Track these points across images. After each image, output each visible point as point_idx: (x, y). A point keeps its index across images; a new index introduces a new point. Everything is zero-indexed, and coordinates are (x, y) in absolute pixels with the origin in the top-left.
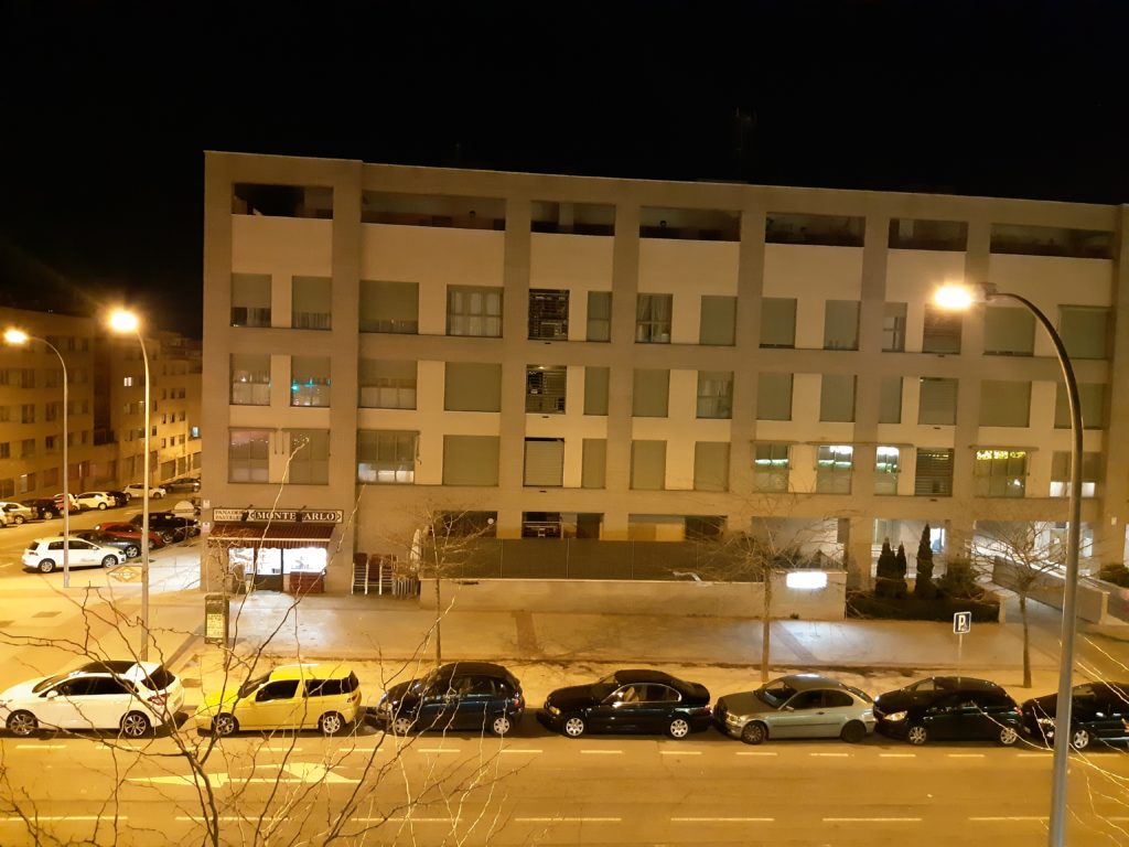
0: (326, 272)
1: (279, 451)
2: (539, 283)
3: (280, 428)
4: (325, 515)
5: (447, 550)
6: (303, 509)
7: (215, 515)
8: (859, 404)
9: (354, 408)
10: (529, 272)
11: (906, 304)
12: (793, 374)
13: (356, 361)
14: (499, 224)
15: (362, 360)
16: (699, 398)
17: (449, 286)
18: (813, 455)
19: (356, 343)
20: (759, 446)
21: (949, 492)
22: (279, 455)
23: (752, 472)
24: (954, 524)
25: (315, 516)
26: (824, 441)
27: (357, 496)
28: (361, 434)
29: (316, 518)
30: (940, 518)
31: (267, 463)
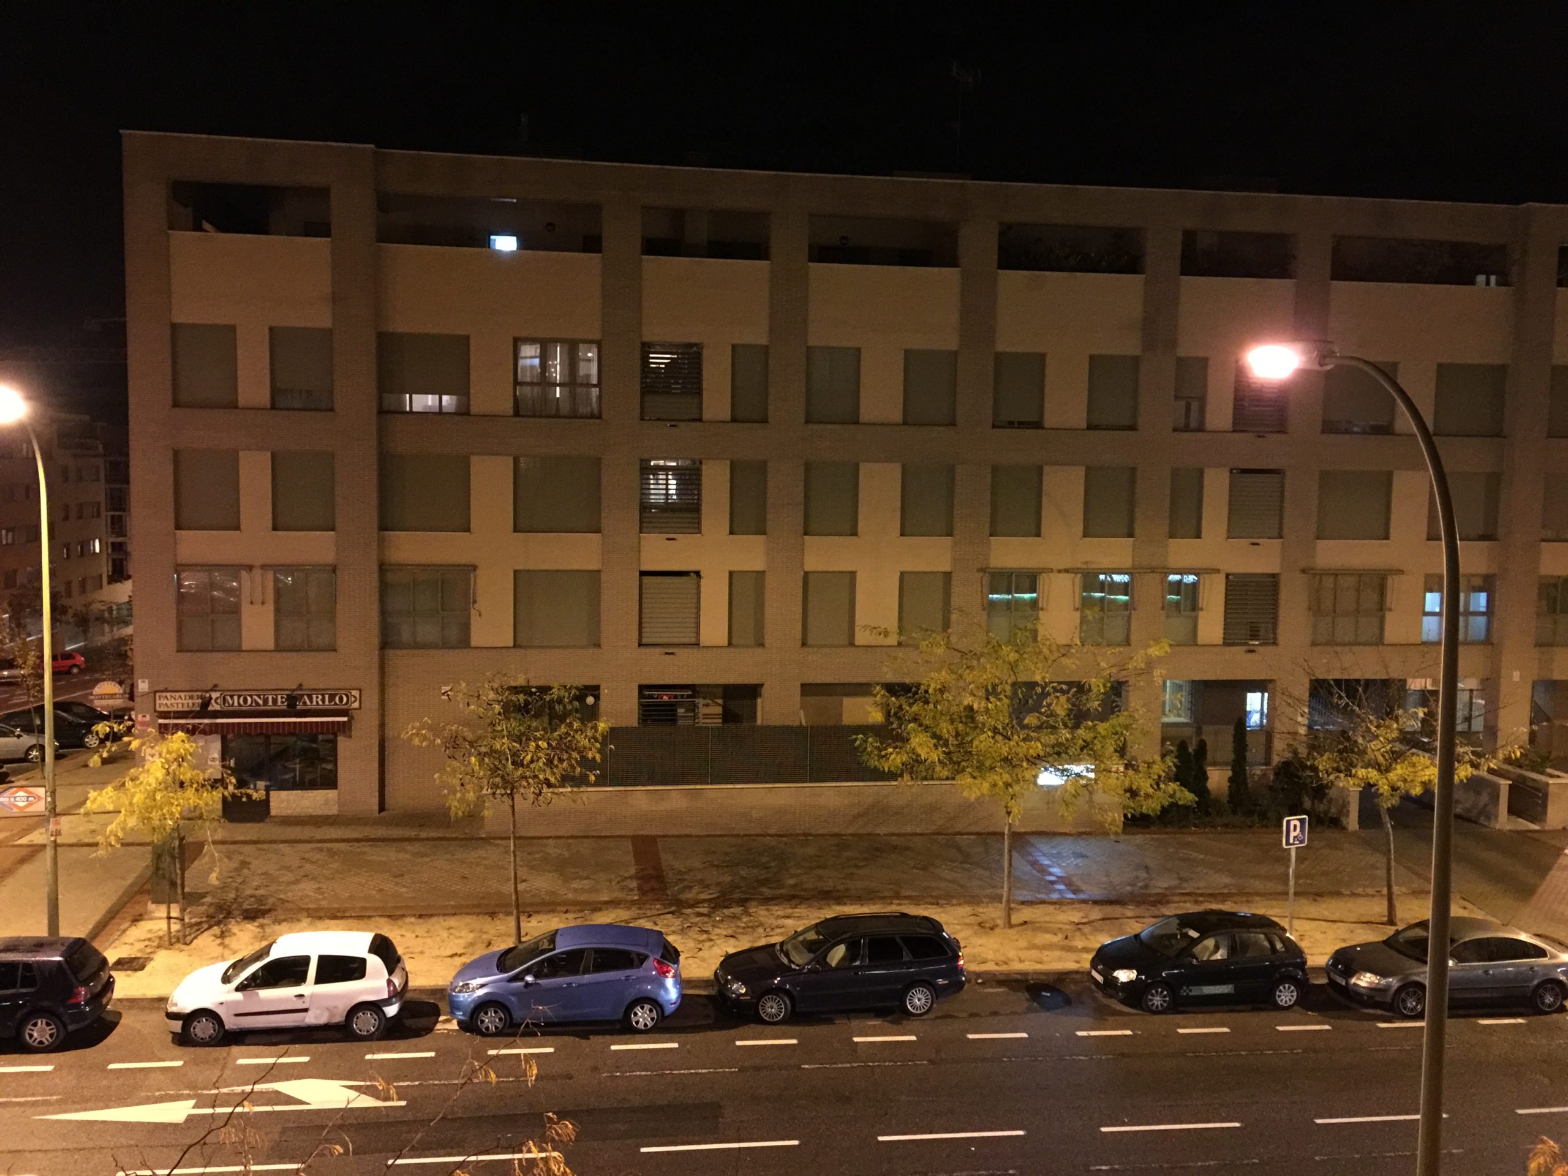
1: (258, 600)
2: (656, 332)
3: (258, 563)
6: (297, 689)
7: (158, 702)
8: (1140, 510)
9: (374, 530)
10: (640, 317)
11: (1207, 359)
12: (1042, 467)
13: (375, 458)
14: (591, 243)
15: (383, 456)
16: (903, 505)
17: (517, 340)
18: (1074, 588)
19: (373, 431)
20: (994, 576)
21: (1272, 637)
22: (257, 607)
23: (983, 616)
24: (1281, 686)
25: (317, 699)
26: (1088, 564)
27: (382, 667)
28: (385, 572)
29: (318, 702)
30: (1260, 677)
31: (239, 619)
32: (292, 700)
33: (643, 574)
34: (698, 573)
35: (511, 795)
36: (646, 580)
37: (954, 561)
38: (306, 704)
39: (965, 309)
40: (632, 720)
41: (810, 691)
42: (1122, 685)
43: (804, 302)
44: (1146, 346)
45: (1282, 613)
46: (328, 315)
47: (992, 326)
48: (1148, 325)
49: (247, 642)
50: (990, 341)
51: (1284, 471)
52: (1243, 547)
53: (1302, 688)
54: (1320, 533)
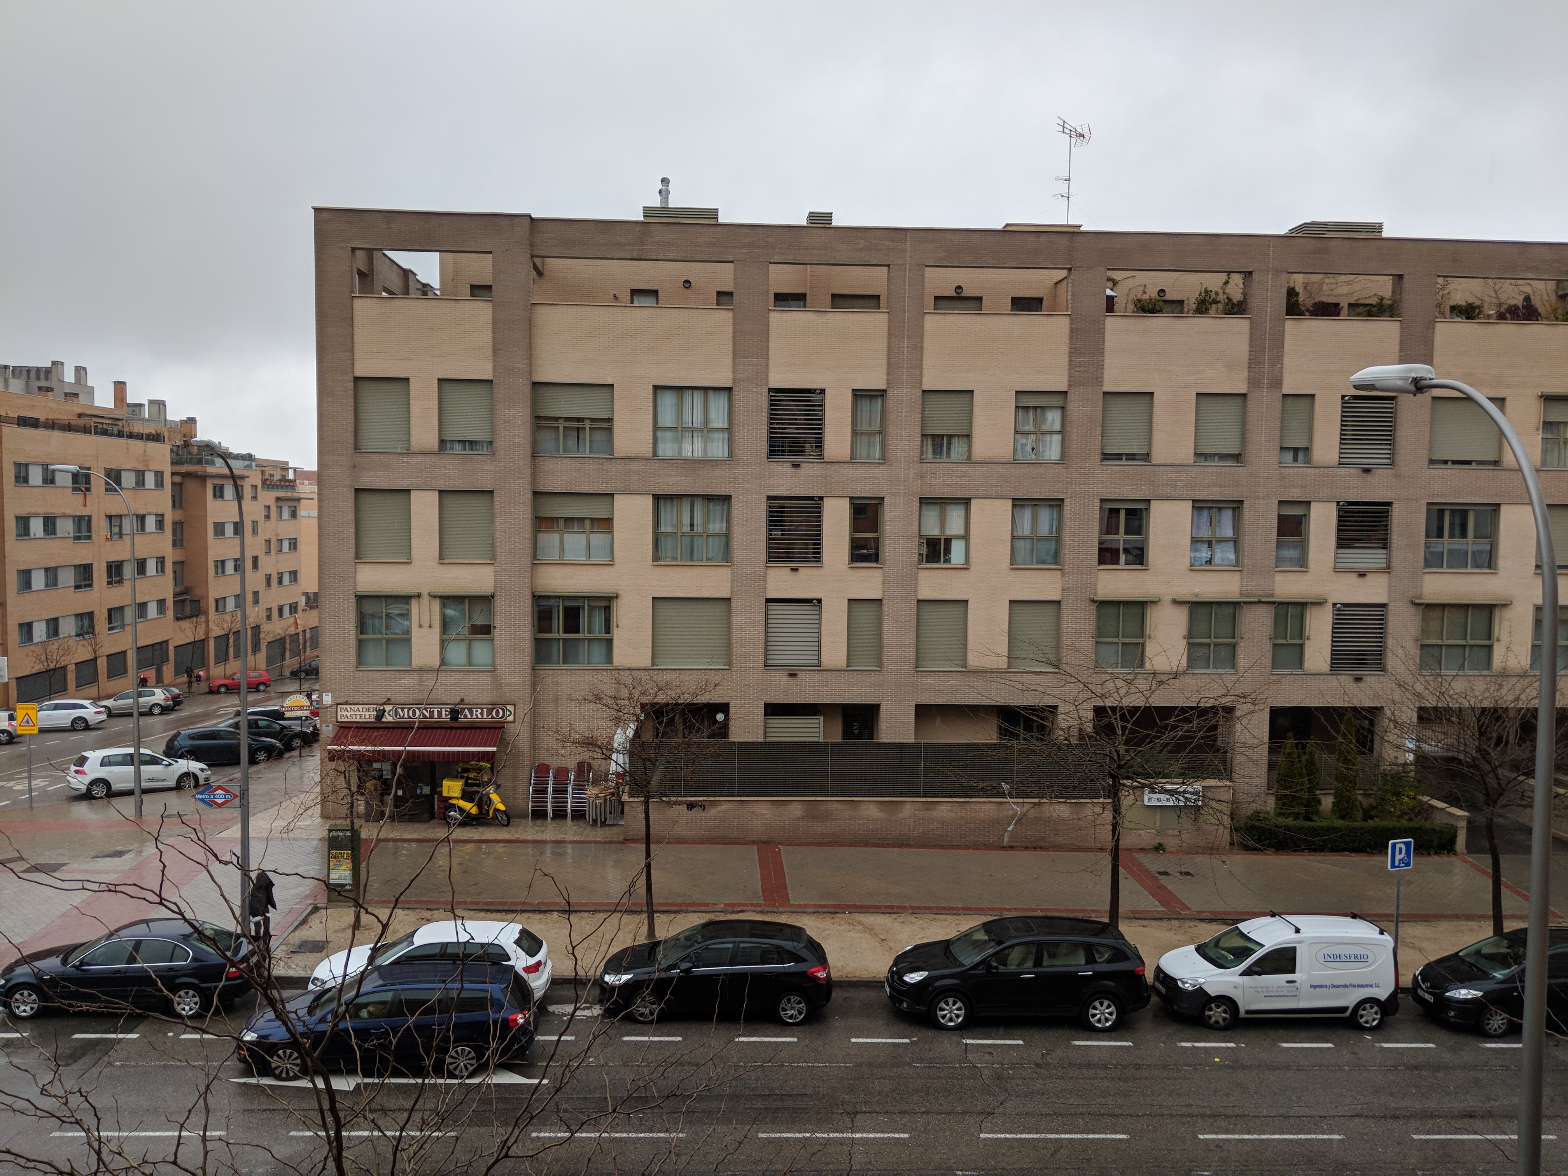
0: (484, 372)
1: (426, 625)
2: (781, 378)
3: (426, 594)
6: (459, 704)
7: (339, 713)
8: (1247, 541)
9: (527, 561)
10: (767, 365)
11: (1313, 396)
12: (1149, 501)
13: (529, 496)
14: (724, 297)
15: (536, 494)
16: (1013, 537)
17: (656, 388)
18: (1181, 616)
19: (527, 471)
20: (1102, 604)
21: (1380, 666)
22: (425, 630)
23: (1092, 643)
24: (1389, 713)
25: (477, 713)
26: (1197, 595)
27: (534, 685)
28: (537, 598)
29: (477, 715)
30: (1368, 704)
31: (409, 640)
32: (455, 714)
33: (769, 601)
34: (819, 601)
35: (647, 803)
36: (773, 607)
37: (1063, 590)
38: (467, 717)
39: (1074, 352)
40: (757, 734)
41: (924, 712)
42: (1229, 710)
43: (918, 348)
44: (1254, 383)
45: (1390, 642)
46: (489, 366)
47: (1101, 367)
48: (1254, 364)
49: (416, 662)
50: (1098, 380)
51: (1389, 504)
52: (1352, 578)
53: (1409, 715)
54: (1427, 564)
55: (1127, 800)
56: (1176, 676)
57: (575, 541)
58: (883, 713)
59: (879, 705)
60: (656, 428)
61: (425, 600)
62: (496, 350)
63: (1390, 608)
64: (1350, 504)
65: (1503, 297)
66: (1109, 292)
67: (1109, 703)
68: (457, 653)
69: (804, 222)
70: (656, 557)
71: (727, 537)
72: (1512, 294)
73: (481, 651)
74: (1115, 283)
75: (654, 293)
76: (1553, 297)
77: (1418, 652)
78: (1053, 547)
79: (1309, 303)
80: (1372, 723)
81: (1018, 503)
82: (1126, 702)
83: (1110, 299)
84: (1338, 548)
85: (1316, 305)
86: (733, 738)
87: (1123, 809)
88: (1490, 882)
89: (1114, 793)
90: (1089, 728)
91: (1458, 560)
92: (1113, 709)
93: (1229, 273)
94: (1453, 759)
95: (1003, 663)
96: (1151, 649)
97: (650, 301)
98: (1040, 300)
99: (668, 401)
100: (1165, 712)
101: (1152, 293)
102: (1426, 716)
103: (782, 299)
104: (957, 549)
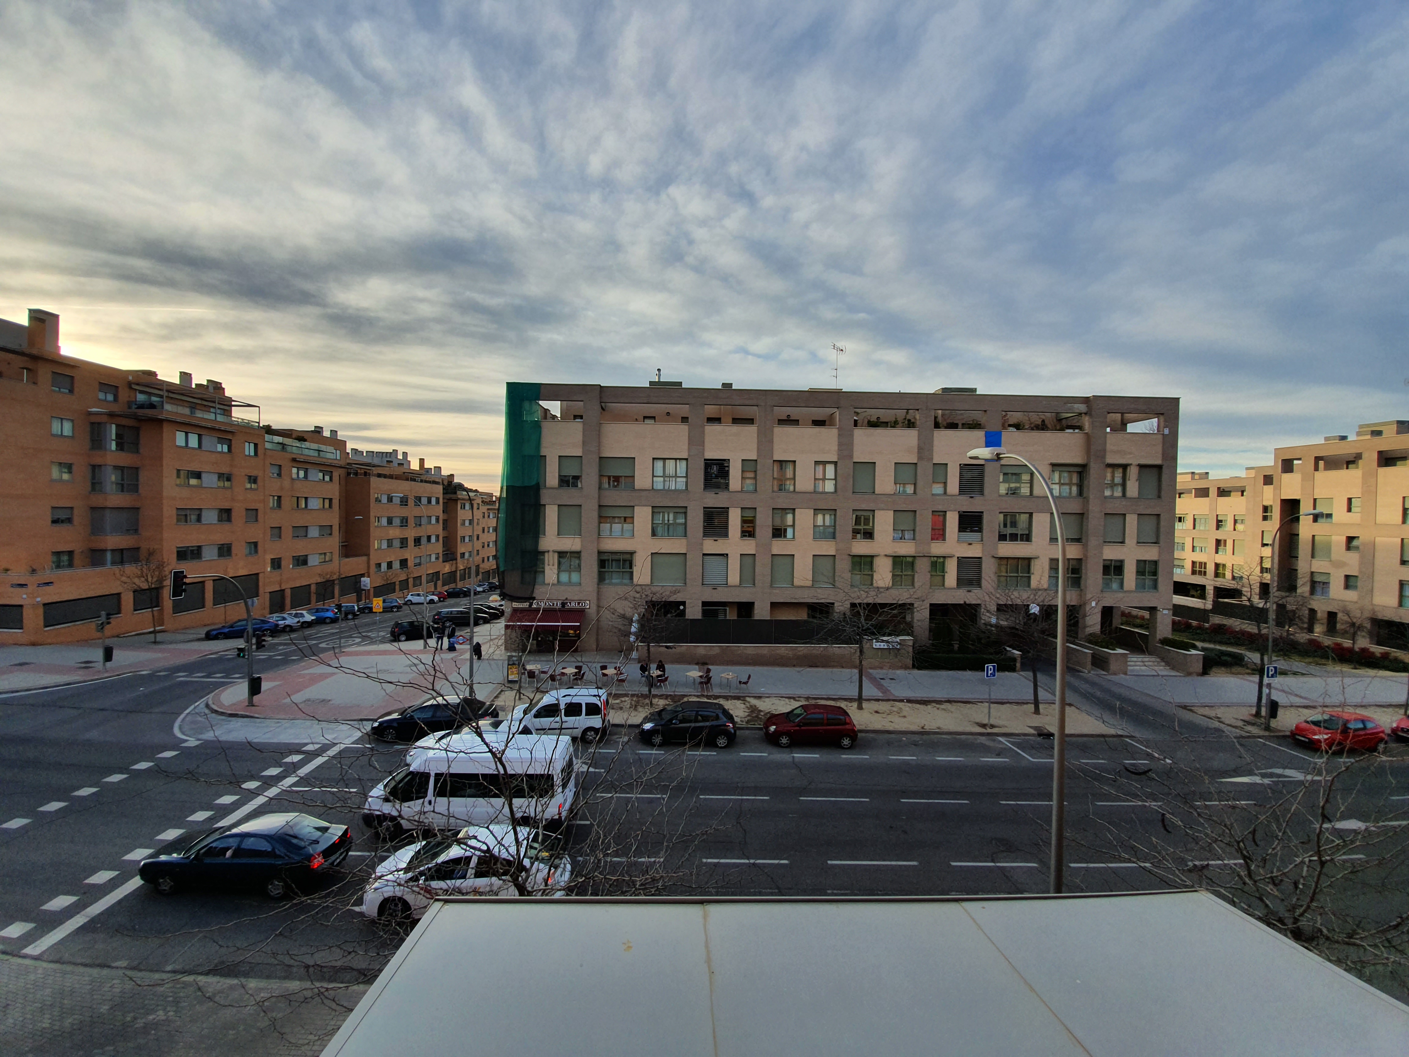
0: (579, 453)
1: (551, 563)
2: (710, 455)
3: (551, 549)
4: (579, 604)
5: (654, 625)
6: (565, 600)
8: (917, 529)
9: (596, 536)
10: (704, 449)
11: (947, 464)
12: (874, 511)
13: (597, 507)
14: (685, 420)
15: (600, 506)
16: (814, 526)
17: (654, 459)
18: (889, 562)
19: (597, 496)
20: (854, 556)
21: (979, 585)
22: (551, 567)
23: (850, 574)
24: (983, 606)
25: (573, 604)
26: (895, 552)
27: (598, 592)
28: (600, 553)
29: (573, 605)
30: (974, 602)
31: (544, 572)
32: (563, 604)
33: (704, 555)
34: (727, 555)
35: (649, 646)
36: (706, 557)
37: (837, 550)
38: (569, 606)
39: (840, 444)
40: (698, 616)
41: (774, 605)
42: (912, 604)
43: (771, 441)
44: (920, 458)
45: (983, 575)
46: (581, 450)
47: (852, 450)
48: (920, 449)
49: (546, 582)
50: (851, 456)
51: (982, 512)
52: (965, 545)
53: (993, 608)
54: (999, 540)
55: (866, 646)
56: (888, 589)
57: (617, 527)
58: (756, 604)
59: (753, 603)
60: (653, 476)
61: (551, 554)
62: (584, 443)
63: (984, 559)
64: (964, 512)
65: (1032, 421)
66: (855, 418)
67: (857, 601)
68: (564, 577)
69: (720, 387)
70: (654, 534)
71: (685, 524)
72: (1036, 419)
73: (575, 577)
74: (857, 414)
75: (654, 418)
76: (1055, 420)
77: (995, 579)
78: (832, 530)
79: (945, 423)
80: (976, 611)
81: (817, 511)
82: (865, 601)
83: (856, 421)
84: (959, 531)
85: (947, 424)
86: (687, 617)
87: (865, 650)
88: (1032, 685)
89: (859, 642)
90: (848, 613)
91: (1014, 537)
92: (860, 604)
93: (908, 410)
94: (1013, 628)
95: (810, 583)
96: (876, 577)
97: (652, 421)
98: (825, 421)
99: (659, 464)
100: (883, 605)
101: (874, 419)
102: (1001, 609)
103: (711, 420)
104: (790, 532)
